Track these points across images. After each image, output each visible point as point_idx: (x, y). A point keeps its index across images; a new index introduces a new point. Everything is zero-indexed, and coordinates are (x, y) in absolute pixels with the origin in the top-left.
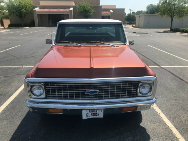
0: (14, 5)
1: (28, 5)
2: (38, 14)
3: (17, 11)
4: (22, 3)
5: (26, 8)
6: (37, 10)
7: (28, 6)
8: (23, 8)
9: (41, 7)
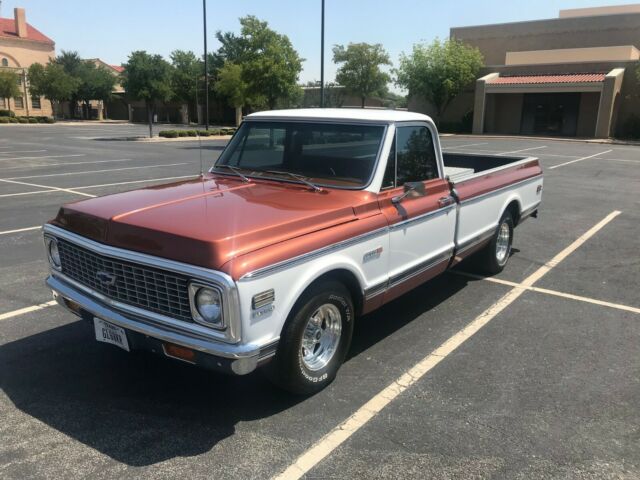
0: (423, 70)
1: (463, 66)
2: (487, 94)
3: (431, 85)
4: (448, 64)
5: (456, 77)
6: (487, 82)
7: (464, 70)
8: (448, 77)
9: (506, 72)
